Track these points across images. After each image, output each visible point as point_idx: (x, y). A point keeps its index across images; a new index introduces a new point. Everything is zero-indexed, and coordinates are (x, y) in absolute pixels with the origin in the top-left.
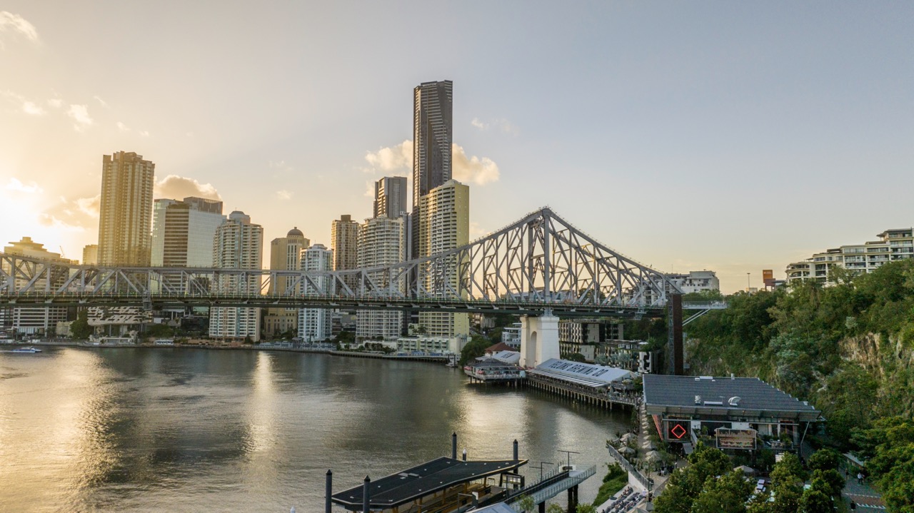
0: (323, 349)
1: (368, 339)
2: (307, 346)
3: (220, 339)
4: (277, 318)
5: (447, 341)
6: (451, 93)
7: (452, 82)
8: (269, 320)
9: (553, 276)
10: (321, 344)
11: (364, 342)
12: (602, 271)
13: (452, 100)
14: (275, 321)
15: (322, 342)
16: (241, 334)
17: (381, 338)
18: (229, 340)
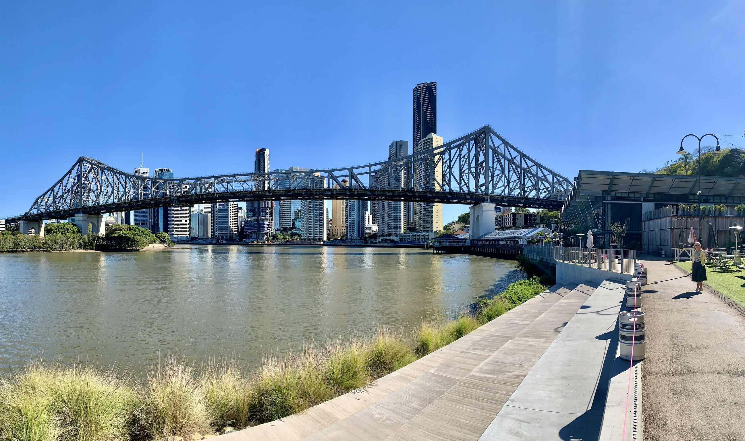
0: (358, 244)
1: (383, 235)
2: (350, 242)
3: (305, 240)
4: (337, 228)
5: (429, 234)
6: (436, 90)
7: (436, 83)
8: (333, 230)
9: (492, 179)
10: (357, 241)
11: (381, 238)
12: (527, 177)
13: (436, 94)
14: (336, 230)
15: (358, 239)
16: (316, 236)
17: (390, 235)
18: (309, 240)
